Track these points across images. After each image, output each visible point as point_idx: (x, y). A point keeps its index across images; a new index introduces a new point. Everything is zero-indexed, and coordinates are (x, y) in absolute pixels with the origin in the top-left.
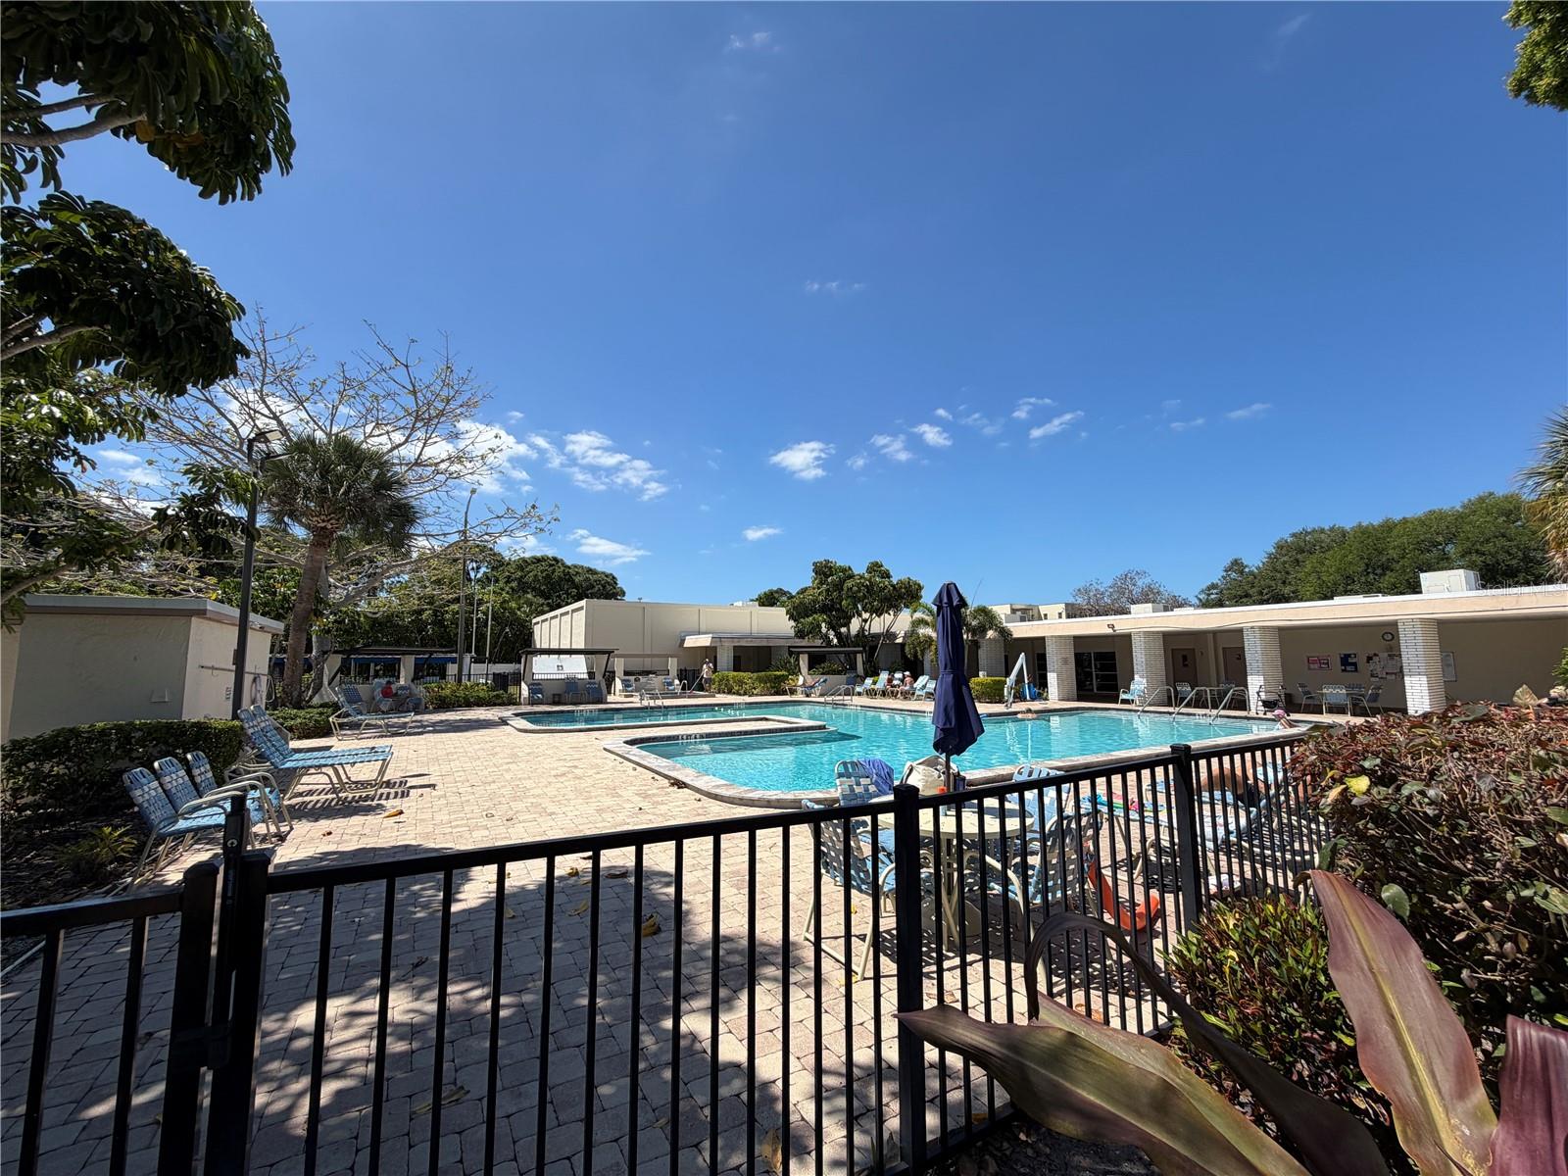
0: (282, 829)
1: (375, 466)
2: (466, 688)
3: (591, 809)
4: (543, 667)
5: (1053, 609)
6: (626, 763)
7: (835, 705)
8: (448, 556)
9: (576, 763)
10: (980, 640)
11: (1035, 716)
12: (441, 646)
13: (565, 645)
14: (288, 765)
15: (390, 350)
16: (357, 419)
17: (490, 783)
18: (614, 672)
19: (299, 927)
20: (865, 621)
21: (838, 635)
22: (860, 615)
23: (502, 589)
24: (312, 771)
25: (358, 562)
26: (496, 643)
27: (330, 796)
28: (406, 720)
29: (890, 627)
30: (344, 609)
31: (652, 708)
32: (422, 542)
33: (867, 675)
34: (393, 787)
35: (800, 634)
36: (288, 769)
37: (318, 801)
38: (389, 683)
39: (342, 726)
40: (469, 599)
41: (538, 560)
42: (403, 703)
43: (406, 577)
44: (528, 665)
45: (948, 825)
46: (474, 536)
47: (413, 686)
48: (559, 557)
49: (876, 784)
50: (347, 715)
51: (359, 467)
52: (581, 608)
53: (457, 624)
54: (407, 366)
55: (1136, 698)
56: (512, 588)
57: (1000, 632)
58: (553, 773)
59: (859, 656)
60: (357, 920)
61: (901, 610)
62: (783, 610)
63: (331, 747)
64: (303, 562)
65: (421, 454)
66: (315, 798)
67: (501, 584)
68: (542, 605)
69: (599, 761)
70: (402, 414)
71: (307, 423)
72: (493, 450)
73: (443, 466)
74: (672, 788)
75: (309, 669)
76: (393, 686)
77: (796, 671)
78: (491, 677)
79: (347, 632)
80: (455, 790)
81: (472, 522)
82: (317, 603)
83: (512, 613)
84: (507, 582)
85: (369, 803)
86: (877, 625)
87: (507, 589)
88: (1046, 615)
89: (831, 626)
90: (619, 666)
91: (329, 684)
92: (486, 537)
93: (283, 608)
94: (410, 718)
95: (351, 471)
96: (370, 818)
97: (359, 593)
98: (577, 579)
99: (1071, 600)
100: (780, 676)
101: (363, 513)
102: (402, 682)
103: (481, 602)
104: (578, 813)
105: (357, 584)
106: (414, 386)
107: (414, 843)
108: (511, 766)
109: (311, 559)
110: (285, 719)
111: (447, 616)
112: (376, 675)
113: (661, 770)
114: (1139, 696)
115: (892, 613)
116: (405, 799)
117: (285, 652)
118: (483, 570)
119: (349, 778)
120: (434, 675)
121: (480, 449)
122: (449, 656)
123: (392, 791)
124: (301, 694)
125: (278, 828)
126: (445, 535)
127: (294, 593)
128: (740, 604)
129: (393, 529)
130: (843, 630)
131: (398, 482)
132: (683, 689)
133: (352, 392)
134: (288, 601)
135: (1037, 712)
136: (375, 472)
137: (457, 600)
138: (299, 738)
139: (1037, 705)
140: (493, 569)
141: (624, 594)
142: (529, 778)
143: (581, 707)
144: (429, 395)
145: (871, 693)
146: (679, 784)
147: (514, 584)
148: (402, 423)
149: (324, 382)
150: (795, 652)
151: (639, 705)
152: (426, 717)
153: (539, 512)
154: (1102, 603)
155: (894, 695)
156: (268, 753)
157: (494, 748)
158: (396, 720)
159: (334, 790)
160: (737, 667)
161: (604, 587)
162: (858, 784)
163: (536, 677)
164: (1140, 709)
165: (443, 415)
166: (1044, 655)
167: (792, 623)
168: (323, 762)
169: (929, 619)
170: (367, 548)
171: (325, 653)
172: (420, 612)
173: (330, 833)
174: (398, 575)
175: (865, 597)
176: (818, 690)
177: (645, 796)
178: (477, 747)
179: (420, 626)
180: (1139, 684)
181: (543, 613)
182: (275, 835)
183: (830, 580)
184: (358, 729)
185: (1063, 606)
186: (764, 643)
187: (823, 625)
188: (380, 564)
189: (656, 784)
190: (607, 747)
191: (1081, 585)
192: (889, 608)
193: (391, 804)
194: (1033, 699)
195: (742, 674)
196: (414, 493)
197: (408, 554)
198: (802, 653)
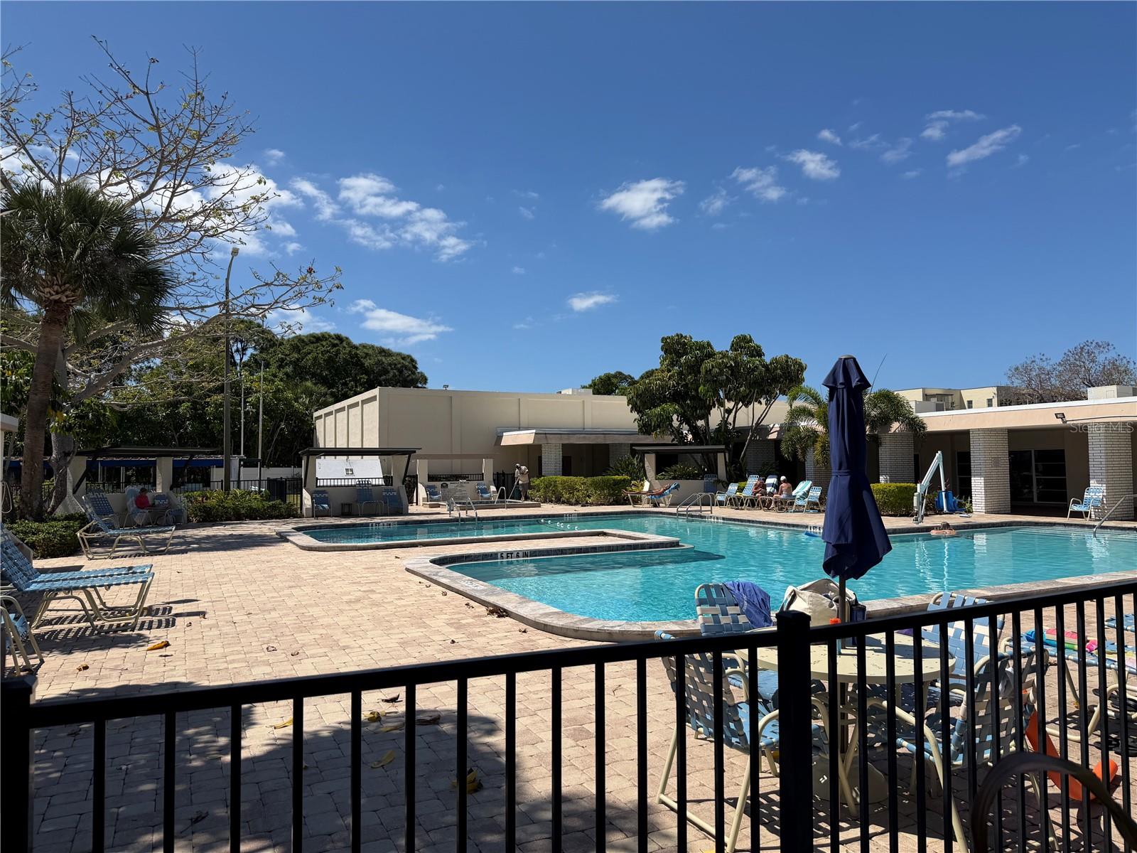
0: (32, 662)
1: (113, 223)
2: (236, 496)
3: (392, 642)
4: (328, 471)
5: (980, 396)
6: (434, 586)
7: (691, 517)
8: (210, 335)
9: (373, 587)
10: (882, 435)
11: (954, 532)
12: (202, 446)
13: (355, 444)
14: (33, 587)
15: (126, 74)
16: (89, 164)
17: (269, 611)
18: (416, 477)
19: (58, 775)
20: (729, 411)
21: (694, 430)
22: (722, 404)
23: (275, 376)
24: (61, 594)
25: (100, 343)
26: (270, 442)
27: (83, 625)
28: (167, 535)
29: (761, 419)
30: (87, 401)
31: (463, 520)
32: (175, 318)
33: (731, 479)
34: (156, 614)
35: (646, 428)
36: (34, 592)
37: (70, 630)
38: (143, 490)
39: (92, 543)
40: (235, 386)
41: (317, 339)
42: (161, 516)
43: (158, 361)
44: (310, 469)
45: (847, 665)
46: (238, 309)
47: (172, 494)
48: (344, 334)
49: (748, 613)
50: (97, 530)
51: (95, 224)
52: (373, 399)
53: (221, 419)
54: (147, 94)
55: (1092, 511)
56: (286, 374)
57: (909, 424)
58: (346, 598)
59: (720, 457)
60: (124, 767)
61: (775, 398)
62: (624, 399)
63: (81, 567)
64: (35, 344)
65: (169, 206)
66: (66, 626)
67: (273, 369)
68: (325, 395)
69: (401, 584)
70: (144, 155)
71: (31, 170)
72: (256, 199)
73: (197, 221)
74: (490, 618)
75: (49, 475)
76: (148, 495)
77: (640, 475)
78: (264, 484)
79: (91, 429)
80: (228, 618)
81: (235, 291)
82: (55, 395)
83: (288, 404)
84: (280, 367)
85: (129, 633)
86: (745, 416)
87: (281, 375)
88: (970, 403)
89: (685, 419)
90: (421, 468)
91: (74, 492)
92: (253, 310)
93: (15, 399)
94: (170, 533)
95: (86, 229)
96: (132, 651)
97: (102, 381)
98: (367, 362)
99: (1005, 382)
100: (620, 481)
101: (103, 281)
102: (159, 490)
103: (249, 392)
104: (376, 647)
105: (99, 371)
106: (157, 120)
107: (183, 680)
108: (293, 590)
109: (44, 339)
110: (25, 533)
111: (209, 409)
112: (128, 482)
113: (477, 595)
114: (1096, 507)
115: (763, 401)
116: (171, 629)
117: (21, 454)
118: (250, 351)
119: (104, 604)
120: (196, 481)
121: (240, 199)
122: (213, 458)
123: (155, 619)
124: (41, 504)
125: (27, 661)
126: (203, 308)
127: (27, 382)
128: (569, 392)
129: (140, 302)
130: (700, 423)
131: (142, 242)
132: (501, 496)
133: (82, 129)
134: (21, 392)
135: (957, 527)
136: (116, 231)
137: (220, 389)
138: (43, 557)
139: (956, 519)
140: (262, 350)
141: (425, 380)
142: (317, 605)
143: (377, 520)
144: (175, 129)
145: (736, 503)
146: (500, 612)
147: (289, 369)
148: (144, 167)
149: (49, 118)
150: (637, 451)
151: (447, 517)
152: (190, 532)
153: (318, 276)
154: (1047, 386)
155: (766, 505)
156: (9, 573)
157: (272, 568)
158: (154, 536)
159: (87, 618)
160: (566, 471)
161: (401, 372)
162: (725, 613)
163: (321, 483)
164: (1097, 524)
165: (193, 156)
166: (969, 454)
167: (635, 415)
168: (72, 583)
169: (813, 408)
170: (110, 325)
171: (67, 454)
172: (176, 404)
173: (86, 668)
174: (148, 359)
175: (728, 380)
176: (669, 498)
177: (459, 626)
178: (252, 567)
179: (175, 421)
180: (1096, 491)
181: (326, 405)
182: (24, 669)
183: (683, 360)
184: (111, 546)
185: (995, 390)
186: (600, 440)
187: (675, 417)
188: (125, 346)
189: (470, 611)
190: (410, 567)
191: (1019, 362)
192: (760, 394)
193: (156, 635)
194: (951, 511)
195: (573, 478)
196: (164, 256)
197: (159, 332)
198: (648, 452)
